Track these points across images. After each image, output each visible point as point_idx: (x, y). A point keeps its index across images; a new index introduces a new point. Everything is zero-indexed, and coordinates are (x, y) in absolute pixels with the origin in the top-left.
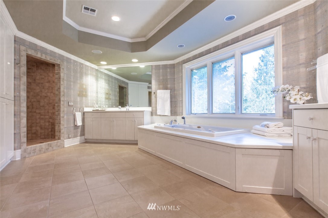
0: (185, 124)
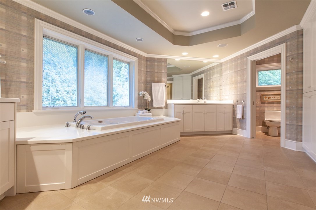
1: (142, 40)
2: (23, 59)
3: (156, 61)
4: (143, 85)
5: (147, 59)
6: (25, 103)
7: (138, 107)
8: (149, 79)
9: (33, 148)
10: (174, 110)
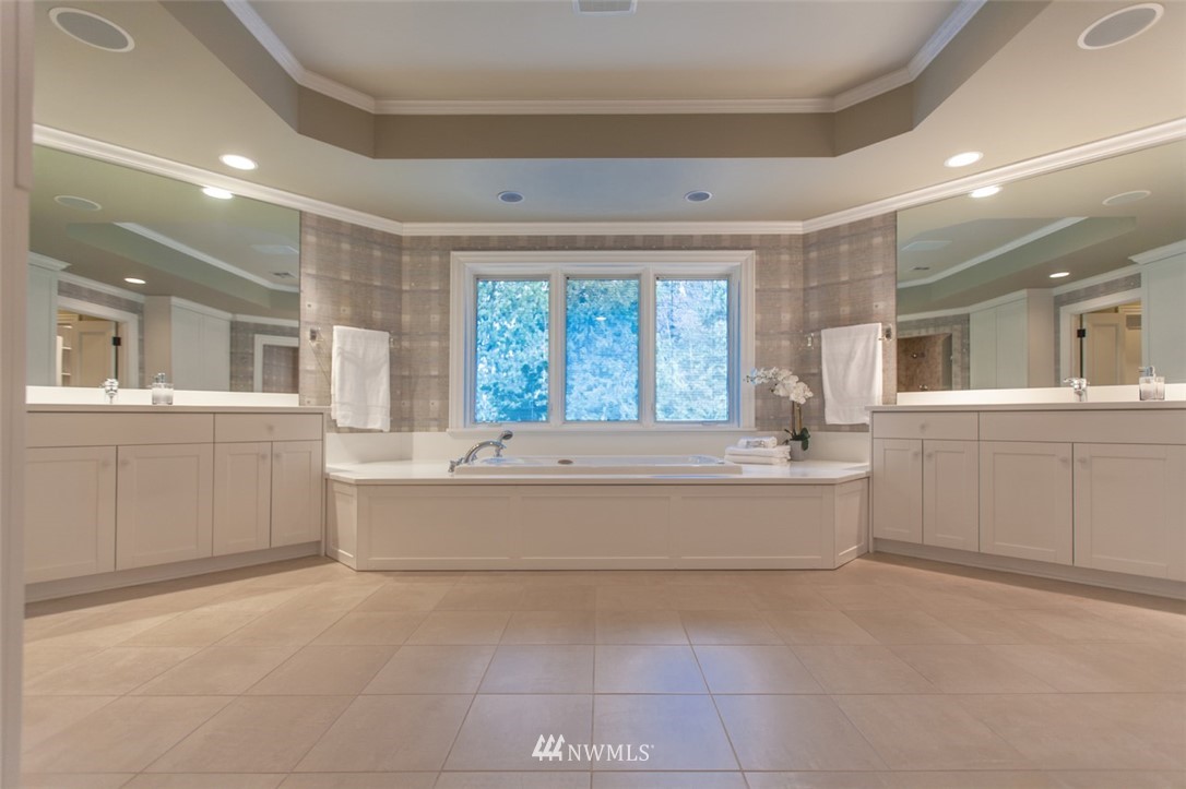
0: (498, 455)
1: (707, 196)
2: (433, 334)
3: (843, 237)
4: (785, 343)
5: (806, 242)
6: (436, 416)
7: (756, 425)
8: (815, 315)
9: (336, 487)
10: (873, 438)
